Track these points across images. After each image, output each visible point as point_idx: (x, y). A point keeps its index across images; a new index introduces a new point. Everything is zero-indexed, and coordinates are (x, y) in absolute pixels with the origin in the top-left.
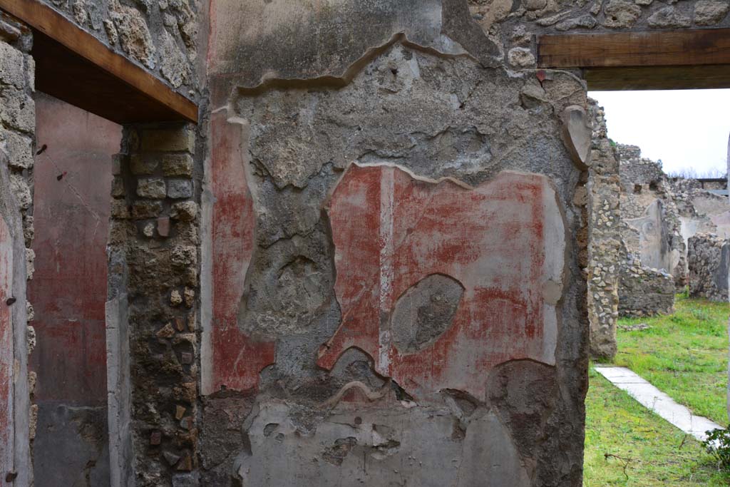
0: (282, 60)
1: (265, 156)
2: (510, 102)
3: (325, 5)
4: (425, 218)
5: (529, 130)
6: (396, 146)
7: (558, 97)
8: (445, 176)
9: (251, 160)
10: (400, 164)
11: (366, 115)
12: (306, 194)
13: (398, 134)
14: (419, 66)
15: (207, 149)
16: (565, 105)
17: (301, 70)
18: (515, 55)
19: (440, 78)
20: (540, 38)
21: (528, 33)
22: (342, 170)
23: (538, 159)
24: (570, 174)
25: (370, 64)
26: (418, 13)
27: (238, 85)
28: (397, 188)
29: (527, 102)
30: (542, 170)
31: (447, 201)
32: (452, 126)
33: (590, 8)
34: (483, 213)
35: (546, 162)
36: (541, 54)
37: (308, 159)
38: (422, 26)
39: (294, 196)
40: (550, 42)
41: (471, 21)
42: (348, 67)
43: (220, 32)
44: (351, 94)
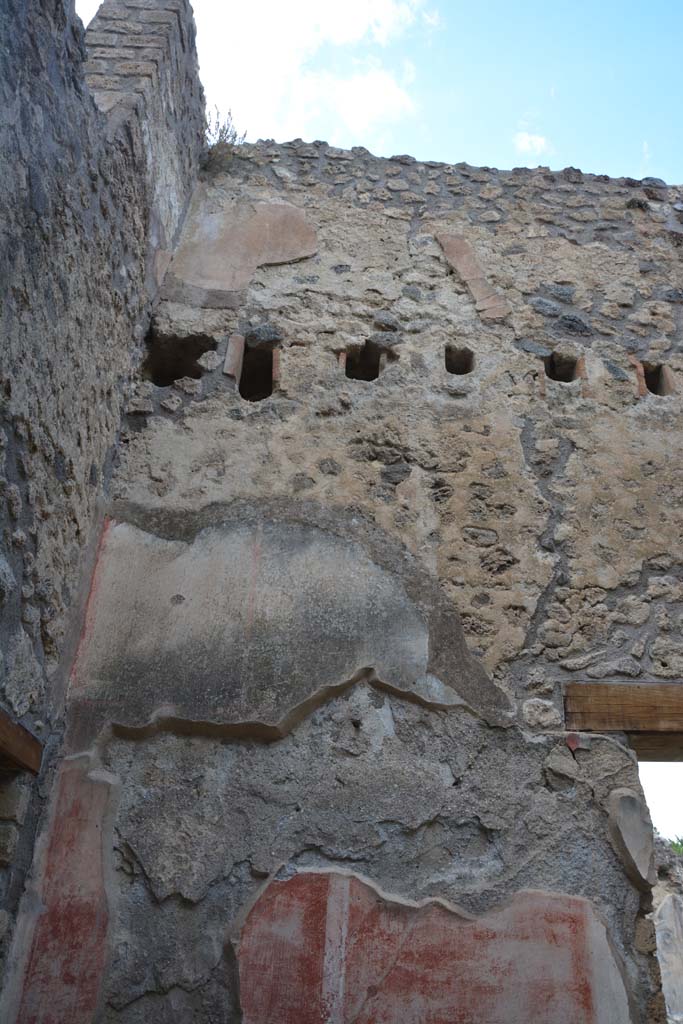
0: (188, 689)
1: (141, 841)
2: (529, 781)
3: (260, 616)
4: (397, 968)
5: (559, 825)
6: (355, 841)
7: (598, 775)
8: (430, 896)
9: (117, 844)
10: (358, 871)
11: (309, 788)
12: (202, 912)
13: (359, 822)
14: (394, 718)
15: (46, 818)
16: (610, 789)
17: (215, 708)
18: (532, 710)
19: (425, 739)
20: (567, 687)
21: (549, 679)
22: (265, 876)
23: (575, 873)
24: (625, 897)
25: (321, 710)
26: (394, 641)
27: (114, 722)
28: (354, 912)
29: (554, 780)
30: (582, 891)
31: (435, 940)
32: (443, 814)
33: (630, 648)
34: (493, 961)
35: (588, 877)
36: (569, 710)
37: (211, 852)
38: (400, 659)
39: (181, 915)
40: (580, 693)
41: (468, 655)
42: (288, 711)
43: (98, 637)
44: (288, 753)
